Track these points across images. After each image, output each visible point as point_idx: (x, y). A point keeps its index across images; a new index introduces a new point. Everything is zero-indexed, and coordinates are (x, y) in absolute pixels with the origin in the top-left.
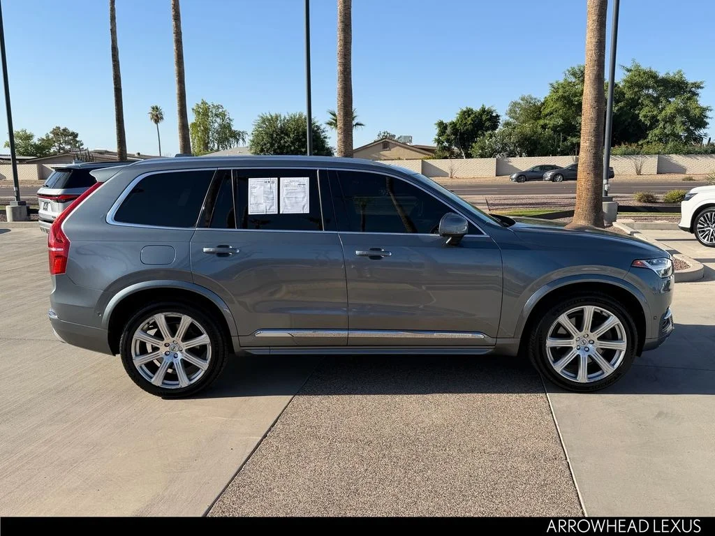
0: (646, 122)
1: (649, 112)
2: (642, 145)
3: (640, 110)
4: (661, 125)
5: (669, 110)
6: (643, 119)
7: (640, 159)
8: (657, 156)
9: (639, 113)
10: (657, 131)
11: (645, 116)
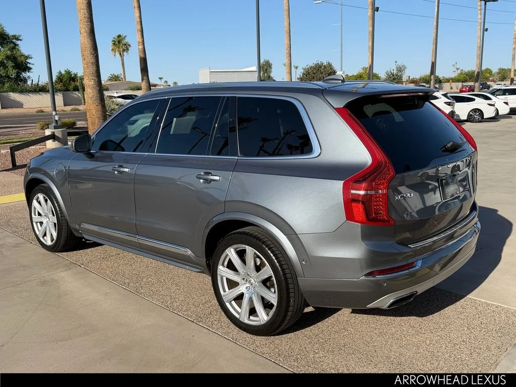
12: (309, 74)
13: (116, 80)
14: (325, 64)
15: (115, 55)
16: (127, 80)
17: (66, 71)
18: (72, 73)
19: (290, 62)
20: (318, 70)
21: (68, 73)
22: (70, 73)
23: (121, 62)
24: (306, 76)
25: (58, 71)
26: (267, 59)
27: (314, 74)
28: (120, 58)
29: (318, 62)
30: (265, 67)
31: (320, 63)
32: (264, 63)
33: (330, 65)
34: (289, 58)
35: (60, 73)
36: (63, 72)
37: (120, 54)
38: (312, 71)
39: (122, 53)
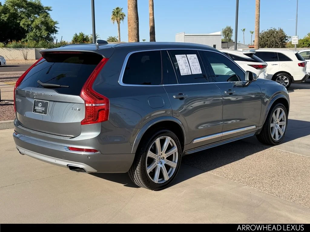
0: (25, 28)
1: (26, 22)
2: (23, 42)
3: (20, 20)
4: (34, 31)
5: (37, 22)
6: (23, 26)
7: (25, 50)
8: (34, 49)
9: (20, 23)
10: (32, 34)
11: (24, 24)
12: (264, 38)
13: (113, 41)
14: (278, 30)
15: (114, 23)
16: (121, 41)
17: (80, 34)
18: (84, 35)
19: (258, 28)
20: (271, 34)
21: (82, 35)
22: (83, 35)
23: (118, 28)
24: (261, 39)
25: (75, 34)
26: (229, 26)
27: (268, 38)
28: (117, 25)
29: (271, 29)
30: (227, 32)
31: (273, 29)
32: (226, 29)
33: (281, 31)
34: (258, 25)
35: (76, 35)
36: (78, 35)
37: (118, 22)
38: (267, 35)
39: (119, 21)
